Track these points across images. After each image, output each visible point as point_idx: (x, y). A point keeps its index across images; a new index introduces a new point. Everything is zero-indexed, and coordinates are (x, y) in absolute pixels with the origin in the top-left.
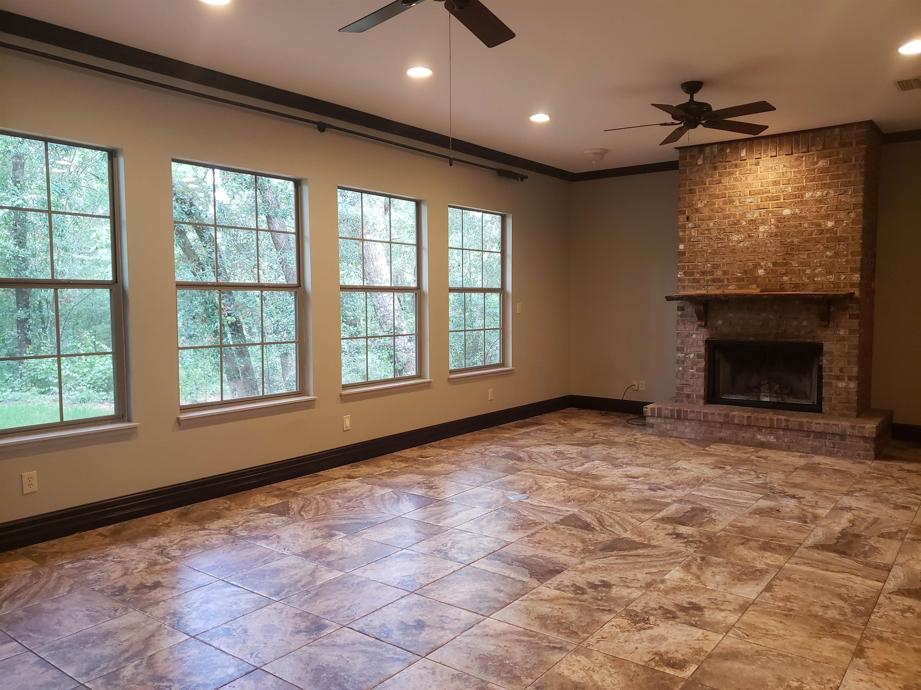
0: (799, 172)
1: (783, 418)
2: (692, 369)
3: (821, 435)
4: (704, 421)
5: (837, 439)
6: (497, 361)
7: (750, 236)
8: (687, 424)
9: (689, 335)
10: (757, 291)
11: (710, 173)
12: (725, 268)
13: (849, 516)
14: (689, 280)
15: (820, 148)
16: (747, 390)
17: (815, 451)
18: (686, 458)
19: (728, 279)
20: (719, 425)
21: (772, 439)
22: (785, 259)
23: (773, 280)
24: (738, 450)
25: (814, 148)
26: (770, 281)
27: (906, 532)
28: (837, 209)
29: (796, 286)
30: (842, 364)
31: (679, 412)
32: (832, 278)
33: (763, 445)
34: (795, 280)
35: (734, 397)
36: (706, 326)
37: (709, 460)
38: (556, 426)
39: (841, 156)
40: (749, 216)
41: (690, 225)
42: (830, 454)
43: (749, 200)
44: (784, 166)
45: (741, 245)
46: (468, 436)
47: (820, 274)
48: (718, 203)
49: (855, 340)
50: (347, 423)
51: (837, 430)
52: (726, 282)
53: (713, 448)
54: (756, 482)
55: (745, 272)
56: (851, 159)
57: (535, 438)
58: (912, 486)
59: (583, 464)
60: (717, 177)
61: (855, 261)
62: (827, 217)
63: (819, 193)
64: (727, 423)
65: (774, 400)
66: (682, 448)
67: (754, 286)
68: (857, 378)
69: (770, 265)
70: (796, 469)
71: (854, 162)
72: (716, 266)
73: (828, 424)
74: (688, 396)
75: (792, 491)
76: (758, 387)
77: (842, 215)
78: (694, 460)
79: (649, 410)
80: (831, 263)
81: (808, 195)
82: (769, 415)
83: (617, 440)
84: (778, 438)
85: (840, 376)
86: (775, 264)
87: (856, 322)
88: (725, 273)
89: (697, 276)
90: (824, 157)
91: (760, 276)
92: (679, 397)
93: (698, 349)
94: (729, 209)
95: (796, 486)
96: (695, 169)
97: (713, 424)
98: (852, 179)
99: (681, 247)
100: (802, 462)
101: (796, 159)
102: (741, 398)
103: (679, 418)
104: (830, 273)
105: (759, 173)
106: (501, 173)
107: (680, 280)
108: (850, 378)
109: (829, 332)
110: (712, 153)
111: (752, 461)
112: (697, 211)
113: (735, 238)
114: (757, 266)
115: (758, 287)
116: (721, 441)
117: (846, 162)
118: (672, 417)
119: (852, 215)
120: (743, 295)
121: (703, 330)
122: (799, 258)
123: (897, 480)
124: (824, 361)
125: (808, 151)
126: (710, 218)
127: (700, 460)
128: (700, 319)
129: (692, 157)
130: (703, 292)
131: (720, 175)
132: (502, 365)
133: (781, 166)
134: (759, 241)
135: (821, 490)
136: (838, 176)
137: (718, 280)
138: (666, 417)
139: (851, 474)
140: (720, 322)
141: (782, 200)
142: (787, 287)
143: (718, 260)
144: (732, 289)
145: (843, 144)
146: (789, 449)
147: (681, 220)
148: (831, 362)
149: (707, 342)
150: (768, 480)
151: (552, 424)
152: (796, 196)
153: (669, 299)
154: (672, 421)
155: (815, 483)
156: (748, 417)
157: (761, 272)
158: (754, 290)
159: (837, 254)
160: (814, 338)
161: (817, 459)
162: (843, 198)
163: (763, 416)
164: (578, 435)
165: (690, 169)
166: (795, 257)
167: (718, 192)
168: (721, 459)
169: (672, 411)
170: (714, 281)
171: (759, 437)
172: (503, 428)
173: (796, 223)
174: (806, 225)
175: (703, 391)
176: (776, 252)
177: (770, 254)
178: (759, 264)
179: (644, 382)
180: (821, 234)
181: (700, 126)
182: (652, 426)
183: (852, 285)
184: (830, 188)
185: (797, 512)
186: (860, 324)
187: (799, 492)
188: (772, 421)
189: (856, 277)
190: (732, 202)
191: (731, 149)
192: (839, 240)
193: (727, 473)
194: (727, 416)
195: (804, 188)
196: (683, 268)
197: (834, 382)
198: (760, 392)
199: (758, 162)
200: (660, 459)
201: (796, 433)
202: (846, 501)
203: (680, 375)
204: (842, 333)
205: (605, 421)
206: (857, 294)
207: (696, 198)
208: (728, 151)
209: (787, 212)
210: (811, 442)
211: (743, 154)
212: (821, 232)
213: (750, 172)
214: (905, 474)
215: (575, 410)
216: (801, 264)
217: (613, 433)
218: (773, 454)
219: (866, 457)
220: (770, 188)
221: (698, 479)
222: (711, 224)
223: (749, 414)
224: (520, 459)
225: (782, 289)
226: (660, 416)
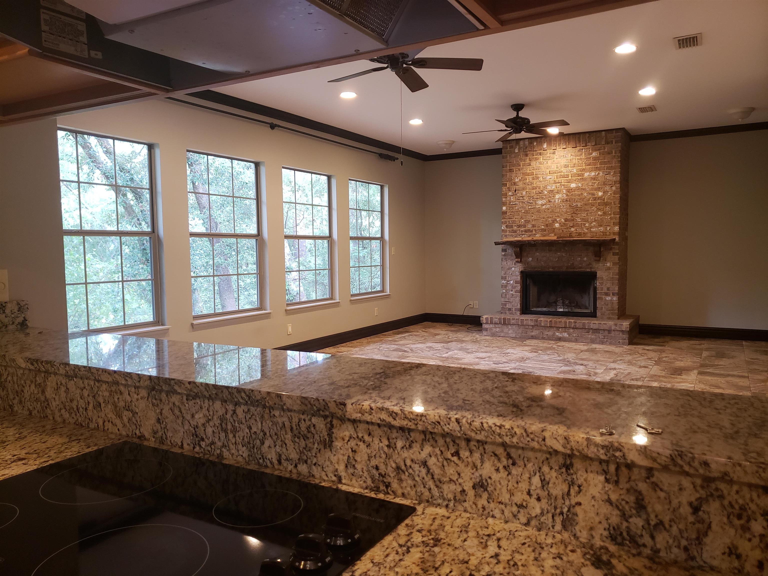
0: (581, 159)
1: (572, 321)
2: (512, 291)
3: (596, 331)
4: (521, 325)
5: (606, 332)
6: (379, 289)
7: (549, 201)
8: (510, 327)
9: (510, 268)
10: (555, 238)
11: (523, 158)
12: (533, 223)
13: (615, 372)
14: (509, 231)
15: (593, 144)
16: (548, 305)
17: (593, 341)
18: (512, 347)
19: (535, 230)
20: (531, 327)
21: (566, 335)
22: (572, 217)
23: (565, 230)
24: (544, 342)
25: (589, 144)
26: (563, 231)
27: (645, 378)
28: (605, 184)
29: (580, 234)
30: (608, 285)
31: (504, 319)
32: (602, 229)
33: (560, 339)
34: (579, 230)
35: (539, 309)
36: (521, 261)
37: (527, 348)
38: (421, 333)
39: (606, 150)
40: (549, 188)
41: (510, 193)
42: (602, 343)
43: (549, 177)
44: (571, 155)
45: (544, 207)
46: (364, 340)
47: (595, 226)
48: (529, 179)
49: (616, 269)
50: (290, 329)
51: (605, 327)
52: (534, 232)
53: (528, 342)
54: (558, 358)
55: (547, 225)
56: (612, 152)
57: (410, 340)
58: (650, 357)
59: (447, 353)
60: (528, 161)
61: (615, 218)
62: (598, 189)
63: (593, 174)
64: (537, 326)
65: (567, 310)
66: (508, 343)
67: (553, 235)
68: (618, 294)
69: (563, 221)
70: (582, 351)
71: (614, 154)
72: (527, 222)
73: (600, 324)
74: (510, 309)
75: (581, 362)
76: (555, 302)
77: (607, 188)
78: (517, 349)
79: (484, 319)
80: (601, 219)
81: (586, 175)
82: (564, 320)
83: (464, 339)
84: (569, 335)
85: (607, 293)
86: (566, 220)
87: (617, 257)
88: (534, 226)
89: (515, 228)
90: (596, 150)
91: (557, 228)
92: (503, 310)
93: (516, 278)
94: (536, 183)
95: (582, 359)
96: (513, 156)
97: (527, 327)
98: (613, 165)
99: (504, 208)
100: (585, 348)
101: (579, 151)
102: (545, 309)
103: (505, 324)
104: (601, 226)
105: (555, 159)
106: (381, 156)
107: (503, 231)
108: (613, 294)
109: (600, 265)
110: (524, 144)
111: (554, 348)
112: (515, 184)
113: (540, 202)
114: (554, 221)
115: (555, 235)
116: (533, 337)
117: (609, 154)
118: (500, 323)
119: (614, 188)
120: (546, 241)
121: (519, 264)
122: (581, 216)
123: (642, 355)
124: (598, 283)
125: (586, 146)
126: (524, 189)
127: (521, 348)
128: (517, 257)
129: (511, 147)
130: (520, 239)
131: (530, 160)
132: (382, 291)
133: (570, 155)
134: (556, 204)
135: (598, 361)
136: (605, 163)
137: (529, 231)
138: (496, 324)
139: (615, 353)
140: (531, 259)
141: (570, 178)
142: (574, 235)
143: (529, 218)
144: (538, 237)
145: (607, 143)
146: (576, 341)
147: (504, 190)
148: (602, 284)
149: (522, 272)
150: (566, 357)
151: (418, 332)
152: (579, 175)
153: (497, 244)
154: (500, 326)
155: (594, 358)
156: (551, 321)
157: (557, 225)
158: (553, 237)
159: (605, 214)
160: (591, 268)
161: (594, 346)
162: (608, 177)
163: (560, 320)
164: (437, 337)
165: (510, 156)
166: (579, 215)
167: (528, 172)
168: (534, 347)
169: (500, 319)
170: (526, 231)
171: (557, 334)
172: (385, 335)
173: (579, 193)
174: (585, 194)
175: (519, 306)
176: (566, 212)
177: (563, 213)
178: (556, 220)
179: (477, 302)
180: (595, 200)
181: (523, 132)
182: (486, 330)
183: (614, 234)
184: (600, 170)
185: (584, 372)
186: (619, 259)
187: (585, 363)
188: (566, 323)
189: (617, 229)
190: (538, 178)
191: (537, 142)
192: (606, 204)
193: (539, 354)
194: (536, 321)
195: (583, 170)
196: (505, 222)
197: (604, 296)
198: (557, 306)
199: (555, 152)
200: (495, 348)
201: (581, 331)
202: (612, 365)
203: (504, 295)
204: (608, 265)
205: (453, 329)
206: (617, 239)
207: (513, 175)
208: (535, 144)
209: (573, 185)
210: (591, 336)
211: (545, 146)
212: (595, 199)
213: (550, 158)
214: (646, 352)
215: (430, 323)
216: (583, 220)
217: (460, 335)
218: (566, 344)
219: (623, 344)
220: (562, 169)
221: (523, 358)
222: (524, 193)
223: (551, 319)
224: (405, 351)
225: (570, 236)
226: (491, 323)
